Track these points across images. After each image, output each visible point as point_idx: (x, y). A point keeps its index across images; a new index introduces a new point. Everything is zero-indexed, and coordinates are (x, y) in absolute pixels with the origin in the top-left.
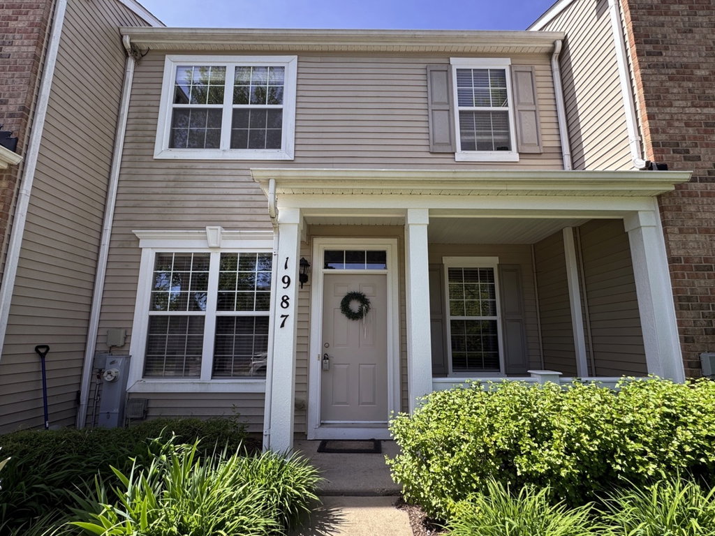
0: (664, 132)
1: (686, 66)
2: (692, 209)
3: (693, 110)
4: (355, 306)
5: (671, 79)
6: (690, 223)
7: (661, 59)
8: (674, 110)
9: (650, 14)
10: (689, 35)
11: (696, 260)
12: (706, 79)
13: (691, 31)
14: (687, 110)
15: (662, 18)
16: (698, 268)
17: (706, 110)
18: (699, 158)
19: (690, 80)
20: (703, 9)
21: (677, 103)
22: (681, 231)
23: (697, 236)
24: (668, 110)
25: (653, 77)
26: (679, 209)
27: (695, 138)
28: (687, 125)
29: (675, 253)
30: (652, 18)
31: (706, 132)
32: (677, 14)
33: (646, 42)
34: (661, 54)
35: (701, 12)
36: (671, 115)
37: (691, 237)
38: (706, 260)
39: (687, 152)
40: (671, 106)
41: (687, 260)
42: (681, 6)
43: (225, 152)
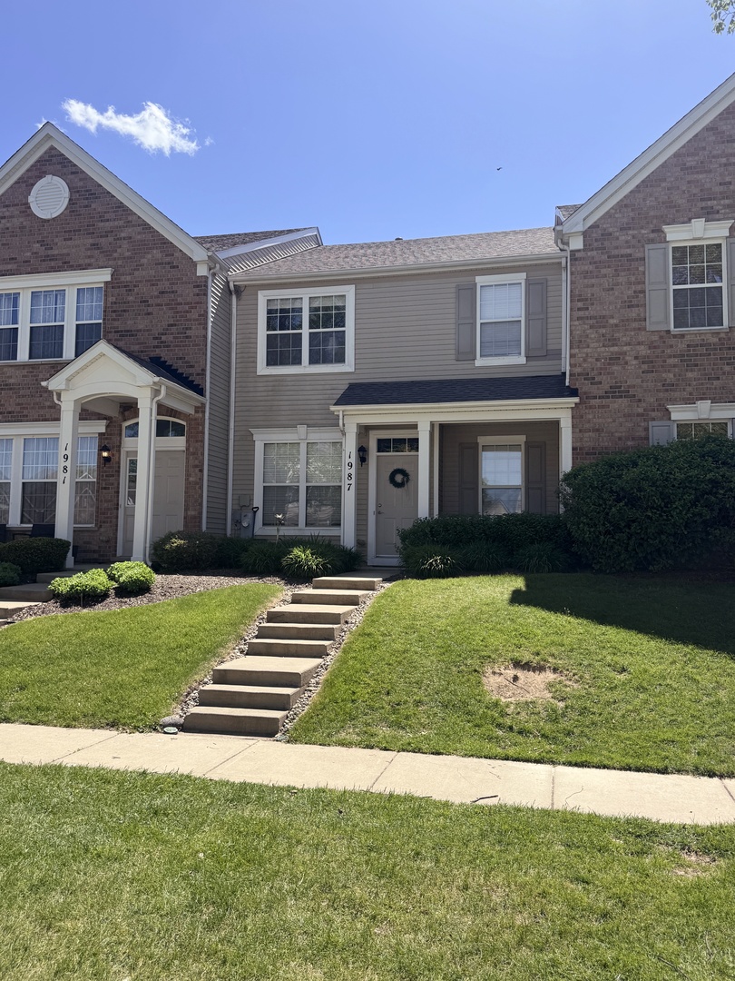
0: (580, 366)
1: (604, 317)
2: (591, 417)
3: (603, 349)
5: (591, 327)
6: (587, 426)
7: (587, 313)
8: (589, 350)
9: (585, 278)
10: (611, 293)
11: (586, 449)
12: (616, 325)
13: (612, 289)
14: (599, 350)
15: (593, 281)
16: (587, 454)
17: (612, 349)
18: (601, 383)
19: (604, 327)
20: (624, 270)
21: (592, 345)
22: (580, 431)
23: (590, 434)
24: (585, 350)
25: (579, 327)
26: (582, 417)
27: (601, 369)
28: (597, 360)
29: (575, 445)
30: (586, 281)
31: (609, 364)
32: (605, 276)
33: (579, 301)
34: (587, 309)
35: (623, 274)
36: (587, 354)
37: (587, 434)
38: (593, 448)
39: (594, 378)
40: (588, 347)
41: (581, 449)
42: (609, 269)
43: (305, 368)
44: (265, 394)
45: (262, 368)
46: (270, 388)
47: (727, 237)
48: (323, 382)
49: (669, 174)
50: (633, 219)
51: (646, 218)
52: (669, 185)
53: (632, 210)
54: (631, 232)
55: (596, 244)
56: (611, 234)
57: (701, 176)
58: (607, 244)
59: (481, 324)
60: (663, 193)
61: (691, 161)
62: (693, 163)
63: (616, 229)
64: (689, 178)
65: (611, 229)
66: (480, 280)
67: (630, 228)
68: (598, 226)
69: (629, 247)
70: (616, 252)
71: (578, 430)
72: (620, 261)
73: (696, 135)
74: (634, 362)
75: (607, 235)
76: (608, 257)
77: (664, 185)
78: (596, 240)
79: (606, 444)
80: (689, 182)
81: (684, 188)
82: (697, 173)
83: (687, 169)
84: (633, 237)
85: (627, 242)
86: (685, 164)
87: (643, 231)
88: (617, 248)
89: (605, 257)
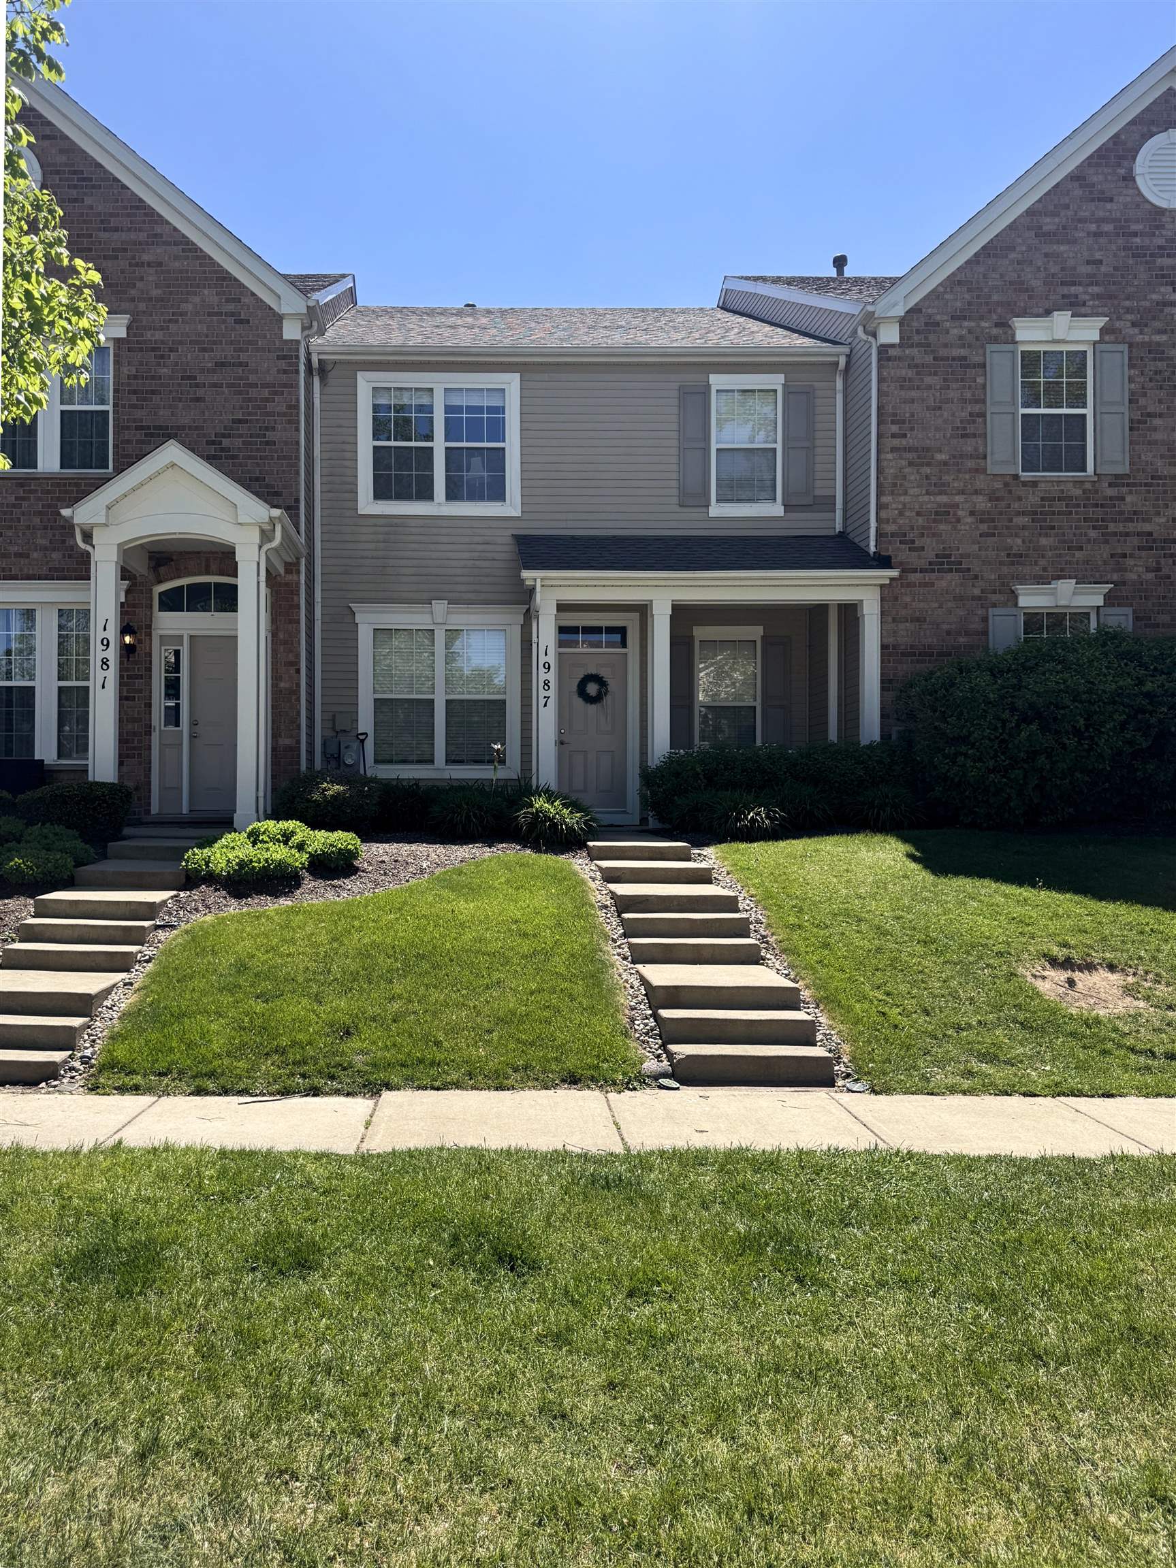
0: (894, 522)
1: (928, 449)
2: (908, 599)
3: (926, 498)
4: (592, 689)
5: (911, 464)
6: (903, 612)
7: (904, 442)
8: (907, 499)
9: (902, 387)
10: (938, 413)
11: (903, 647)
12: (945, 463)
13: (940, 408)
14: (921, 499)
15: (913, 394)
16: (903, 654)
17: (939, 499)
18: (923, 549)
19: (928, 464)
20: (957, 381)
21: (911, 492)
22: (894, 620)
23: (908, 624)
24: (902, 498)
25: (893, 464)
26: (896, 599)
27: (923, 527)
28: (918, 514)
29: (885, 641)
30: (903, 393)
31: (935, 521)
32: (929, 387)
33: (893, 422)
34: (905, 436)
35: (954, 386)
36: (904, 505)
37: (902, 626)
38: (912, 647)
39: (913, 542)
40: (906, 493)
41: (894, 647)
42: (936, 378)
43: (439, 506)
44: (372, 546)
45: (367, 503)
46: (381, 537)
47: (1095, 343)
48: (469, 532)
49: (1020, 241)
50: (969, 304)
51: (987, 303)
52: (1020, 256)
53: (969, 290)
54: (966, 324)
55: (916, 339)
56: (938, 324)
57: (1062, 248)
58: (932, 338)
59: (717, 450)
60: (1010, 269)
61: (1049, 224)
62: (1051, 228)
63: (945, 318)
64: (1048, 248)
65: (938, 318)
66: (717, 381)
67: (965, 318)
68: (920, 311)
69: (963, 346)
70: (943, 352)
71: (890, 619)
72: (951, 366)
73: (1057, 186)
74: (969, 520)
75: (933, 325)
76: (935, 359)
77: (1013, 256)
78: (918, 332)
79: (930, 640)
80: (1046, 255)
81: (1040, 264)
82: (1058, 242)
83: (1044, 235)
84: (970, 332)
85: (961, 338)
86: (1041, 228)
87: (984, 324)
88: (946, 346)
89: (929, 359)
